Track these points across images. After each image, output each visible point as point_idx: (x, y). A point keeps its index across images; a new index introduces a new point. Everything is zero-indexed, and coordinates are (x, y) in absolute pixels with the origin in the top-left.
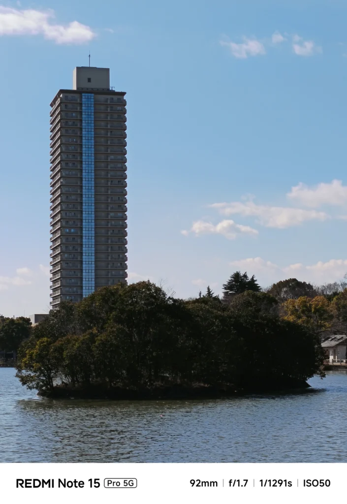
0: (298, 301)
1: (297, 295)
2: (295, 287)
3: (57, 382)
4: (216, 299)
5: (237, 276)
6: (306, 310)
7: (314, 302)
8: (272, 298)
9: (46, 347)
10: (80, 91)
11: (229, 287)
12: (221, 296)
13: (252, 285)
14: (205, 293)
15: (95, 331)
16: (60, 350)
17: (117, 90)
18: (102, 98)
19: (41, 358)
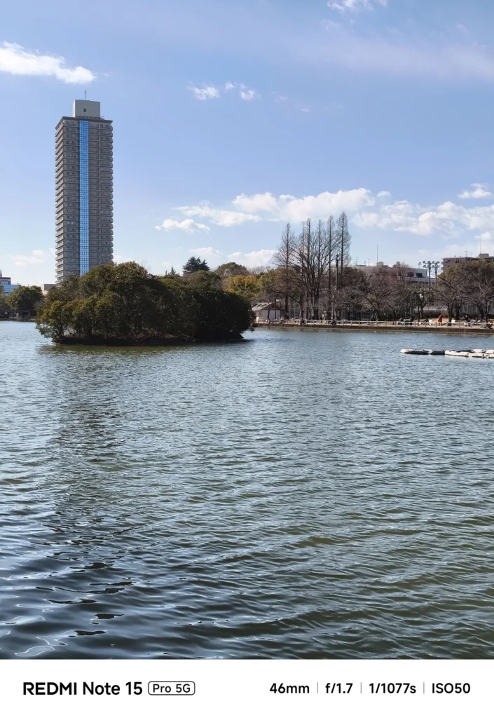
0: (236, 279)
1: (235, 274)
2: (235, 268)
3: (66, 333)
4: (178, 276)
5: (193, 260)
6: (242, 285)
7: (246, 280)
8: (216, 277)
9: (59, 308)
10: (78, 119)
11: (187, 268)
12: (181, 274)
13: (204, 267)
14: (169, 272)
15: (95, 297)
16: (70, 310)
17: (106, 118)
18: (95, 124)
19: (55, 315)
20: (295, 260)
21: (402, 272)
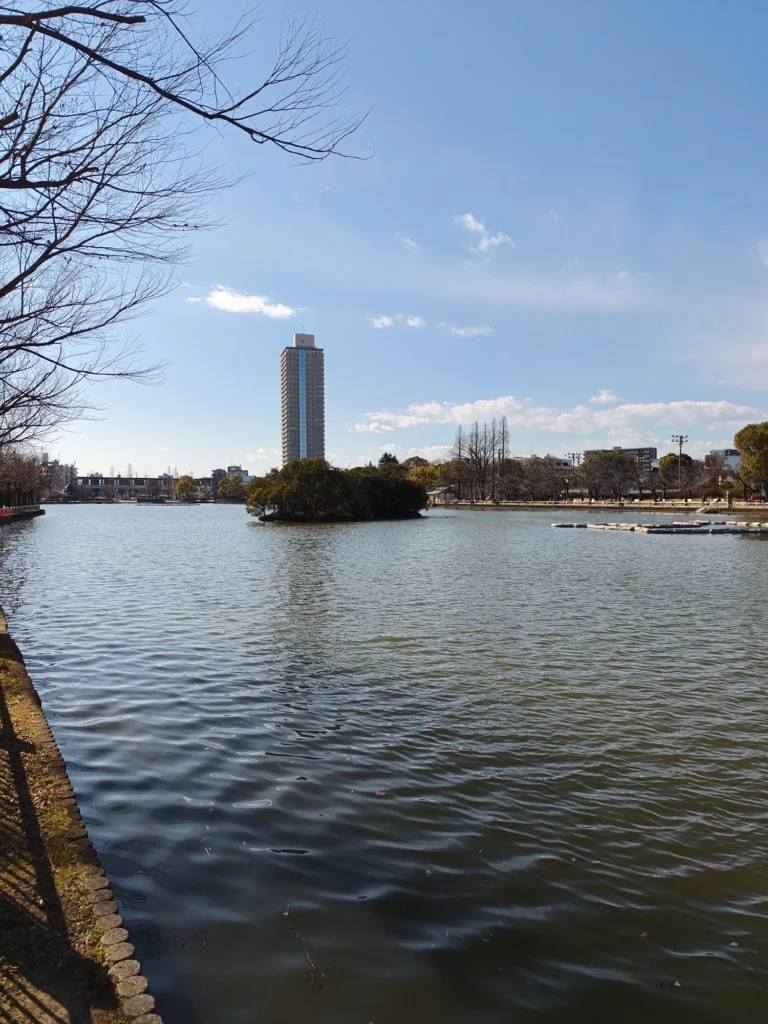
0: (419, 469)
1: (418, 466)
2: (418, 461)
3: (268, 512)
4: (374, 468)
5: (386, 455)
6: (423, 473)
7: (427, 470)
8: (404, 468)
9: (259, 494)
10: (297, 348)
11: (382, 461)
12: (377, 466)
13: (394, 460)
14: (368, 464)
15: (285, 484)
16: (266, 495)
17: (319, 347)
18: (310, 352)
19: (257, 499)
20: (466, 454)
21: (551, 463)
